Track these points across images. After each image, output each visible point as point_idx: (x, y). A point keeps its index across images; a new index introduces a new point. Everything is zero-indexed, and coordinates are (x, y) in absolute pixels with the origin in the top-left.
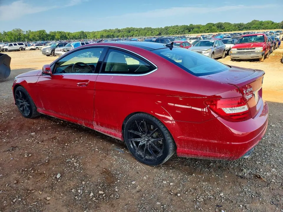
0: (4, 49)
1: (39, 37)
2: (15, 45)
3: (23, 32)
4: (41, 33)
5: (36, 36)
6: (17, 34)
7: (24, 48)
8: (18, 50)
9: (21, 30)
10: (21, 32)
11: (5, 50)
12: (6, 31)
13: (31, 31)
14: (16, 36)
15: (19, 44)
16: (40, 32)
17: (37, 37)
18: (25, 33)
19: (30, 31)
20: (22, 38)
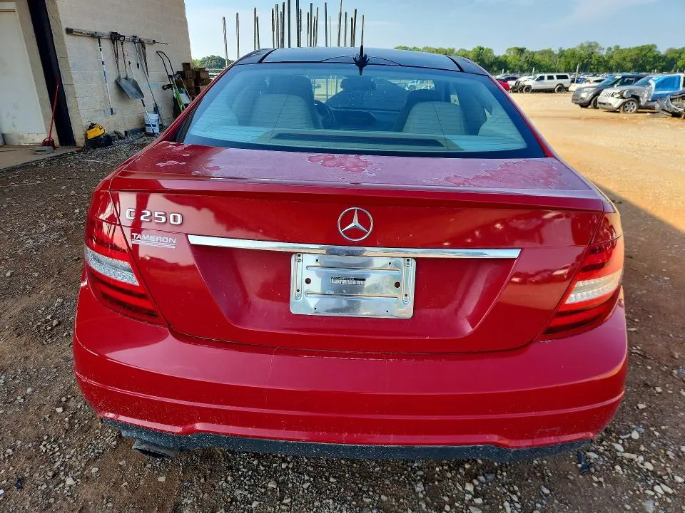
0: (524, 86)
1: (634, 61)
2: (550, 78)
3: (600, 49)
4: (644, 53)
5: (628, 59)
6: (584, 53)
7: (565, 85)
8: (551, 91)
9: (597, 45)
10: (597, 50)
11: (526, 89)
12: (565, 48)
13: (621, 48)
14: (580, 58)
15: (559, 77)
16: (642, 49)
17: (630, 61)
18: (604, 53)
19: (617, 47)
20: (592, 65)
